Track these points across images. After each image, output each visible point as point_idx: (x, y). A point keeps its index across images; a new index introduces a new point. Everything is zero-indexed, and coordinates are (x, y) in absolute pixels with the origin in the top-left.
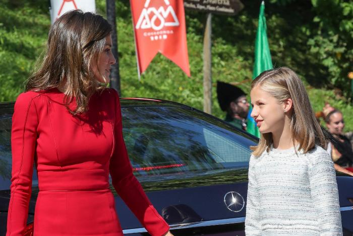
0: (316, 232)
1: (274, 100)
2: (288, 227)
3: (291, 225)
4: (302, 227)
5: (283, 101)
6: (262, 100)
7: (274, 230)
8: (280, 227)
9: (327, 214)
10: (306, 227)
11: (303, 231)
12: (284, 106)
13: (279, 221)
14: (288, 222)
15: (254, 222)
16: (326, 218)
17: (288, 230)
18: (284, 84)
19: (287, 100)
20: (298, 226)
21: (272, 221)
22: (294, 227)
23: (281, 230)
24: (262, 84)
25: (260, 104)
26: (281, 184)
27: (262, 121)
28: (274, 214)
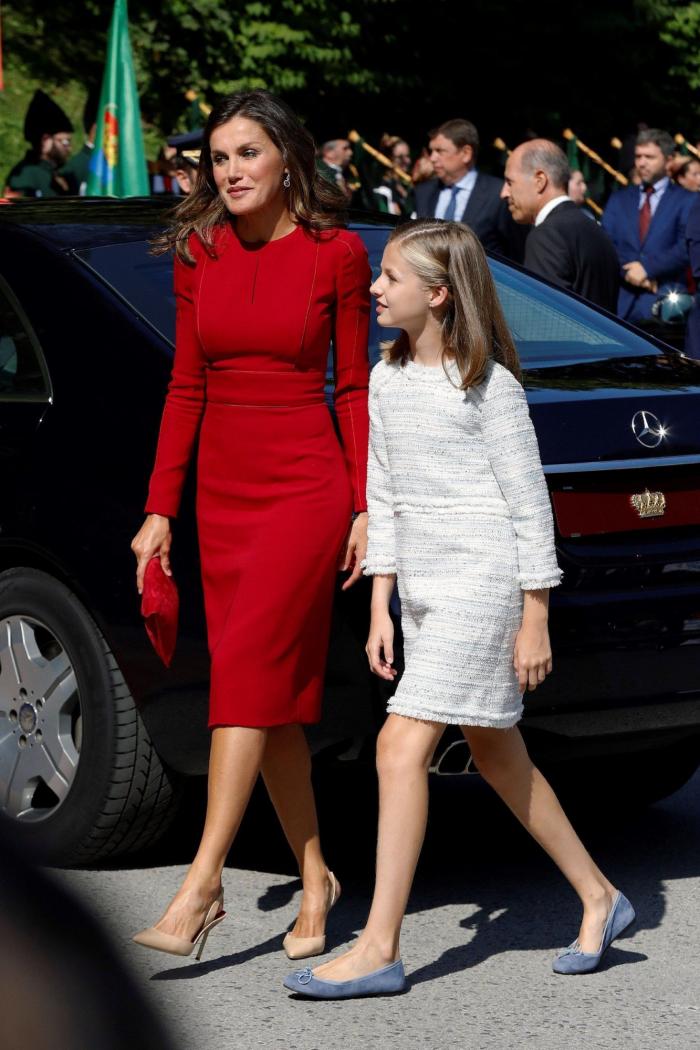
0: (493, 518)
1: (416, 281)
2: (442, 511)
3: (446, 507)
4: (468, 509)
5: (431, 287)
6: (397, 273)
7: (417, 516)
8: (427, 510)
9: (524, 489)
10: (475, 509)
11: (471, 517)
12: (431, 296)
13: (424, 500)
14: (440, 501)
15: (385, 495)
16: (523, 497)
17: (442, 517)
18: (444, 257)
19: (439, 288)
20: (461, 509)
21: (412, 498)
22: (455, 509)
23: (429, 517)
24: (405, 243)
25: (392, 279)
26: (427, 432)
27: (386, 307)
28: (417, 486)
